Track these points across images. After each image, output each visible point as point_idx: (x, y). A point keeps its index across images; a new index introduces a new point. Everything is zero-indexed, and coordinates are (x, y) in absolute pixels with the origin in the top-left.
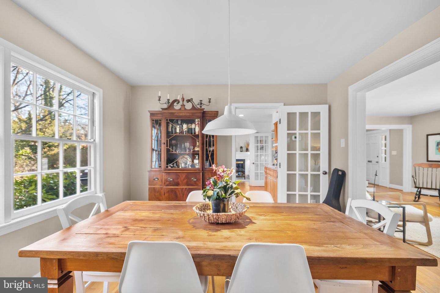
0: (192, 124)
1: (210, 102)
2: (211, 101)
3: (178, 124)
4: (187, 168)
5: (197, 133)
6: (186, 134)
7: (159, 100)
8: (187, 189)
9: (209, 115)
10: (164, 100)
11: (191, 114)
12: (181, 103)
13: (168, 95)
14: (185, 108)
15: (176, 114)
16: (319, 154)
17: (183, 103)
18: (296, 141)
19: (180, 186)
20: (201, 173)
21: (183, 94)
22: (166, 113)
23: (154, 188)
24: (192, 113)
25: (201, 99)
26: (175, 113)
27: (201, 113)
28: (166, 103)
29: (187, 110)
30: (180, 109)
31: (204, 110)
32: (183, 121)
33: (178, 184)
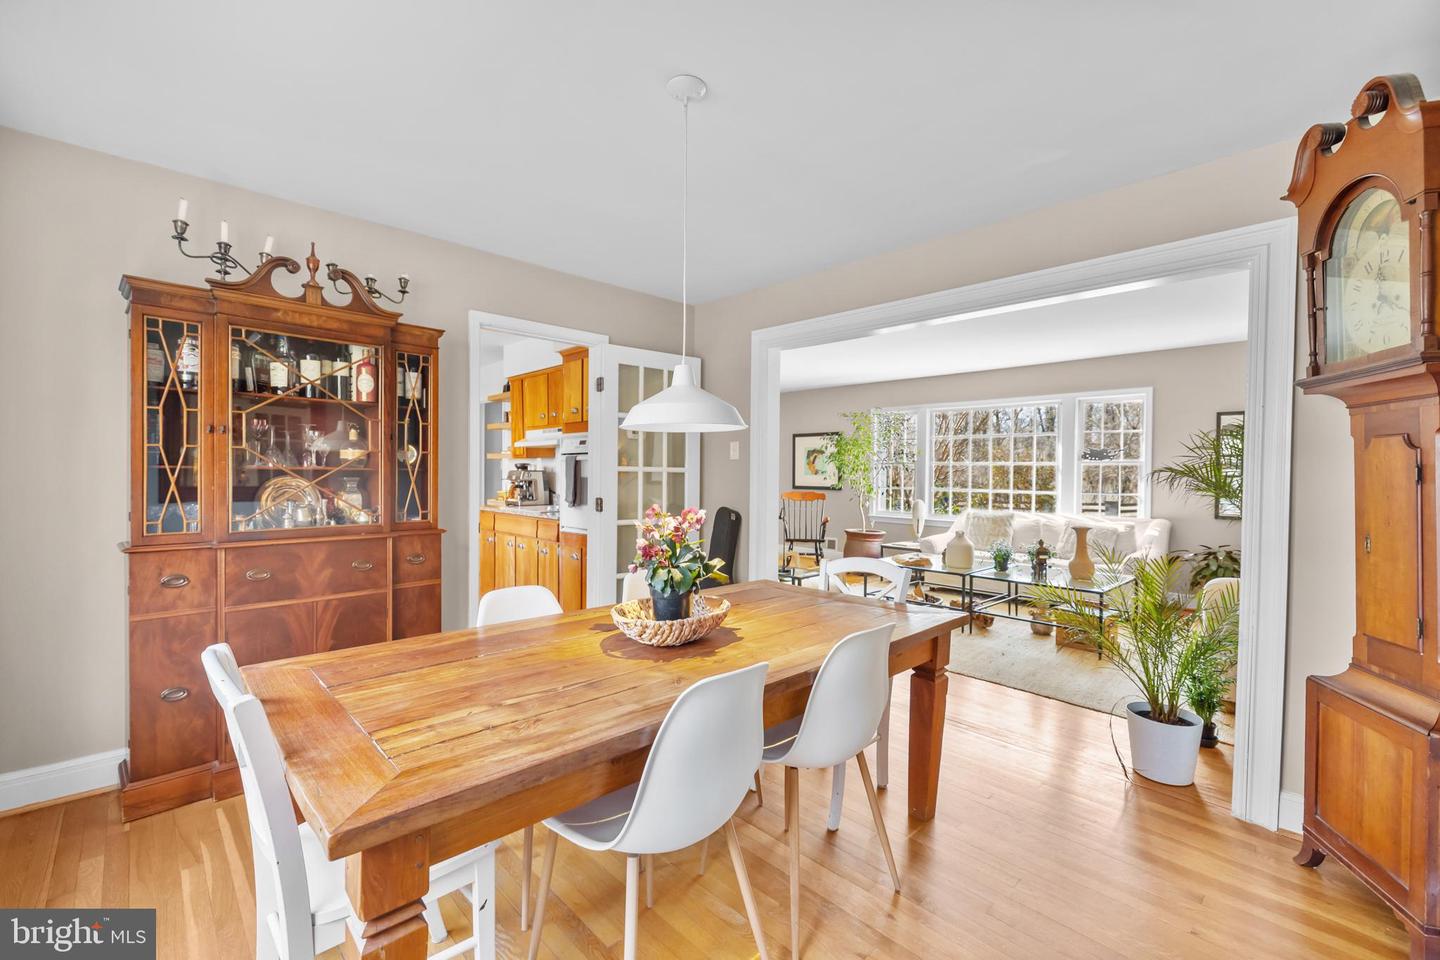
0: (334, 360)
1: (404, 292)
2: (407, 289)
3: (279, 356)
4: (318, 526)
5: (364, 398)
6: (314, 395)
7: (180, 238)
8: (334, 602)
9: (408, 339)
10: (202, 242)
11: (345, 327)
12: (304, 275)
13: (224, 227)
14: (322, 298)
15: (279, 314)
16: (683, 474)
17: (313, 278)
18: (637, 440)
19: (301, 598)
20: (390, 543)
21: (313, 245)
22: (230, 302)
23: (165, 620)
24: (350, 322)
25: (371, 276)
26: (277, 310)
27: (385, 327)
28: (211, 258)
29: (331, 306)
30: (303, 299)
31: (401, 320)
32: (302, 348)
33: (292, 591)
